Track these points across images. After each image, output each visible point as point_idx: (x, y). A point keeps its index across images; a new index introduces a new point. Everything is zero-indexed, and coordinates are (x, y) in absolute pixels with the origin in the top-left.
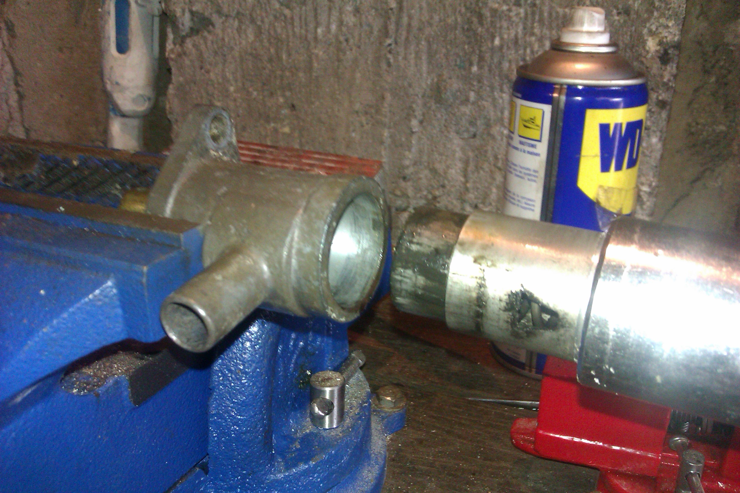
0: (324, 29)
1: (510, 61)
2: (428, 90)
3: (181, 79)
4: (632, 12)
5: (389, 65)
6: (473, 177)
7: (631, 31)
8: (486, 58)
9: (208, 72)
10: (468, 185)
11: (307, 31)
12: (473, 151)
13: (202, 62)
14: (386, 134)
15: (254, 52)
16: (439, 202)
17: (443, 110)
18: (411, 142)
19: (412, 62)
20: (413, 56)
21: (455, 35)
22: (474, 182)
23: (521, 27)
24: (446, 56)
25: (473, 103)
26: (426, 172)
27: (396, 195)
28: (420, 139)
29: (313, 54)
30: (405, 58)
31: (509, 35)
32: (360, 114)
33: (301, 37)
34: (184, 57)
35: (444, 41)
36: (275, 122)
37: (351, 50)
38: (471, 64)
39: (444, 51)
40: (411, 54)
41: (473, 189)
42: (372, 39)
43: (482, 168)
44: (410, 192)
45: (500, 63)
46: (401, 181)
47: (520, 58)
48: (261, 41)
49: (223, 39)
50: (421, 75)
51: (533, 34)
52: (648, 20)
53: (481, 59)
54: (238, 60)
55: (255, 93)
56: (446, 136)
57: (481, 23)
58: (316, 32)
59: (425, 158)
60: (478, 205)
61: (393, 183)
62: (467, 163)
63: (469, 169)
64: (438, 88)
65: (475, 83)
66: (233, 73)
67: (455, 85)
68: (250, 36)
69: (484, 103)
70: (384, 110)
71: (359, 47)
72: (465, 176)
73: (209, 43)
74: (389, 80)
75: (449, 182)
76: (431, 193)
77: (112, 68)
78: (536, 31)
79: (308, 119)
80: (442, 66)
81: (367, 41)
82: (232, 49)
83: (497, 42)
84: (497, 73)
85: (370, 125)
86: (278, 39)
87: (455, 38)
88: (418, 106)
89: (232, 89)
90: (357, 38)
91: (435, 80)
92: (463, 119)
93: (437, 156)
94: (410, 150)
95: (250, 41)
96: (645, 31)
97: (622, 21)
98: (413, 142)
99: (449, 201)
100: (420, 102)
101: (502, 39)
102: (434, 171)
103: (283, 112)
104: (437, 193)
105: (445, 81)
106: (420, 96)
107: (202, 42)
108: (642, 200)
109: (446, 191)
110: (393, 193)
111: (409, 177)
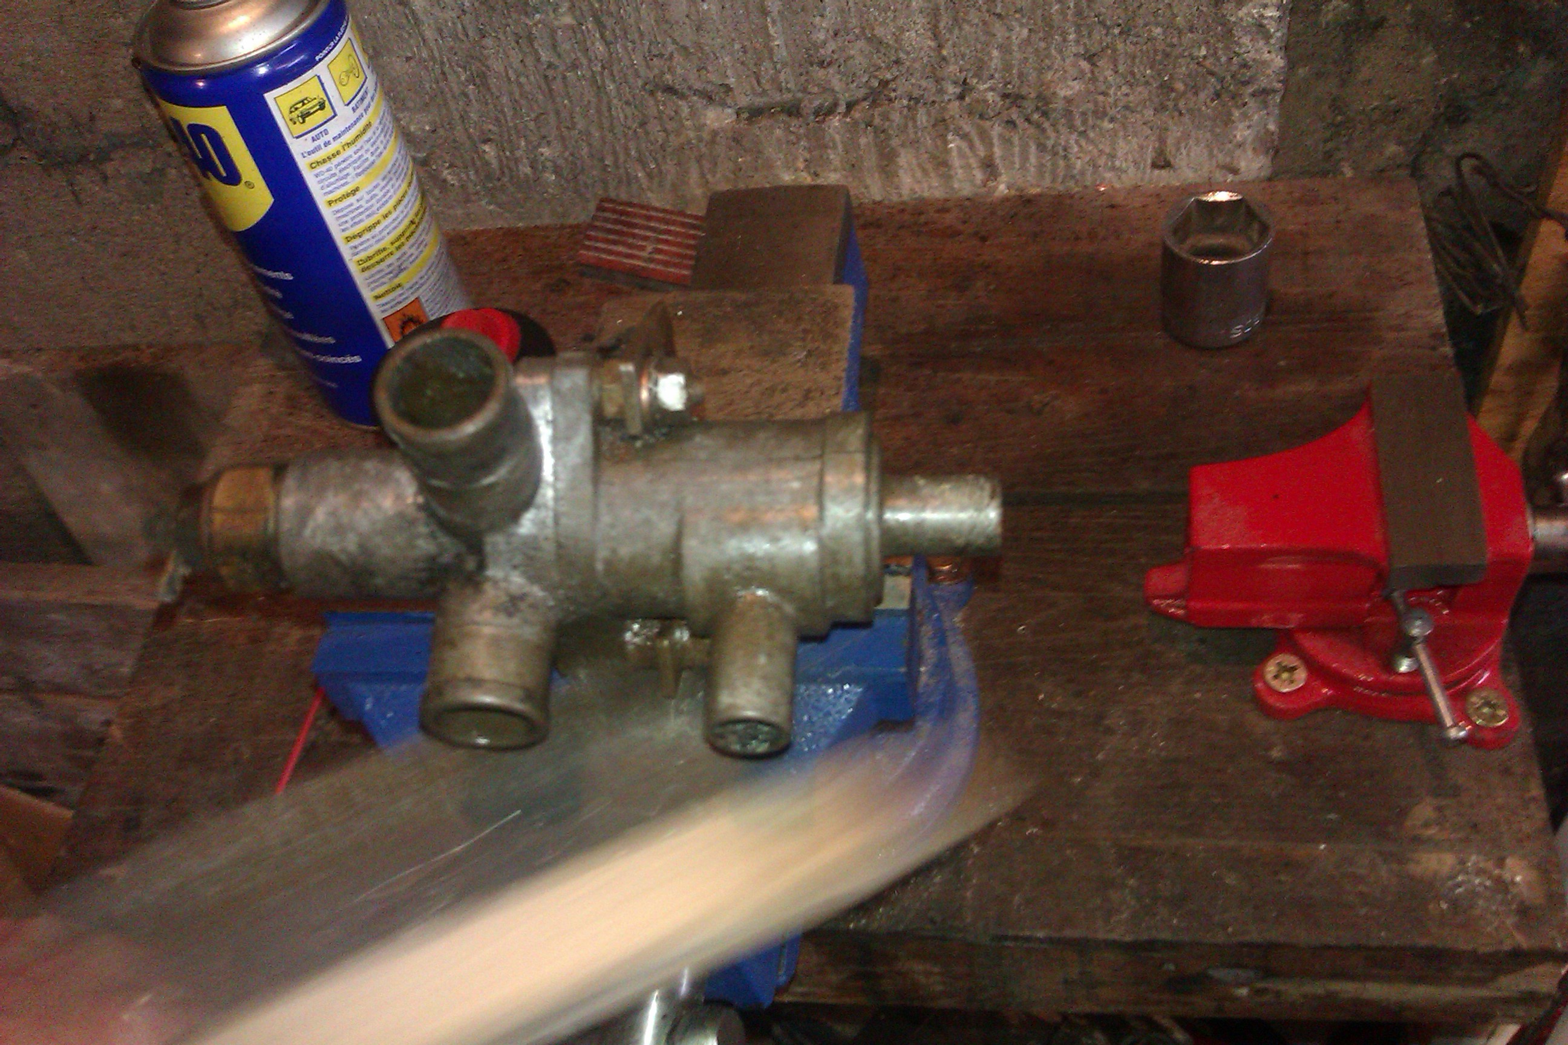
6: (951, 38)
62: (934, 15)
63: (942, 25)
72: (936, 36)
75: (908, 53)
76: (876, 77)
93: (876, 13)
94: (822, 14)
99: (913, 85)
102: (876, 42)
104: (889, 76)
108: (1268, 31)
109: (904, 71)
110: (805, 90)
111: (828, 59)
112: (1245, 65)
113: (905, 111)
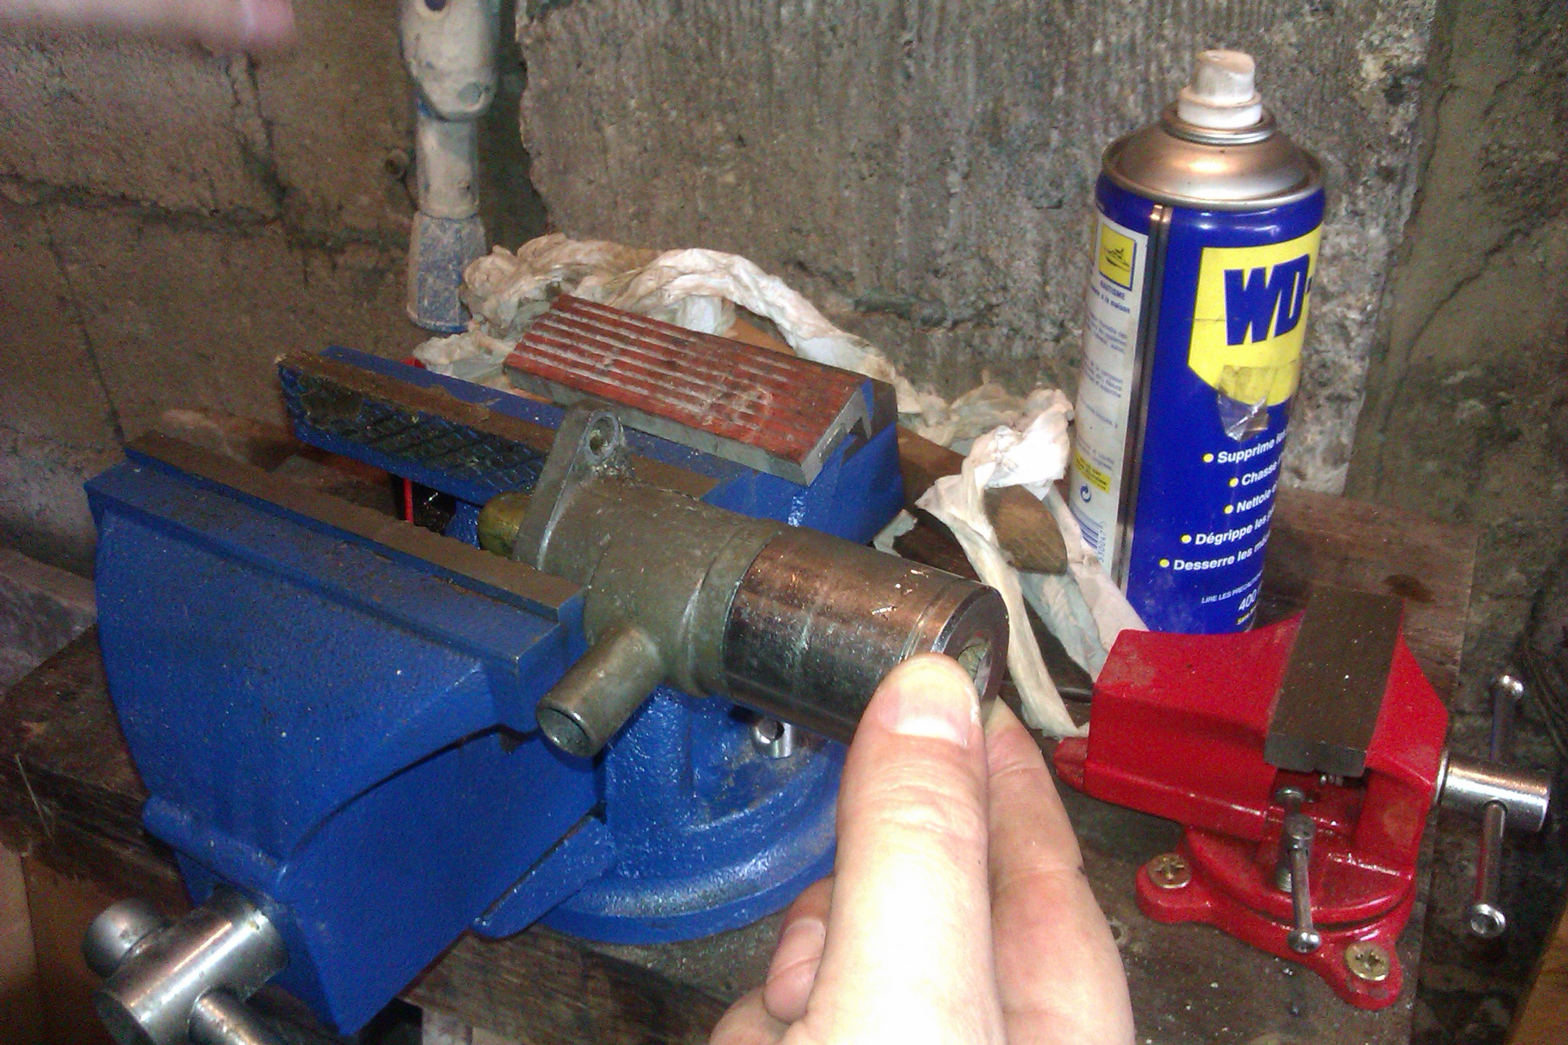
0: (793, 8)
1: (1122, 84)
2: (977, 122)
3: (544, 82)
4: (1337, 12)
5: (909, 77)
6: (1056, 276)
7: (1335, 43)
8: (1078, 76)
9: (591, 72)
10: (1048, 289)
11: (762, 11)
12: (1057, 230)
13: (578, 53)
14: (902, 196)
15: (670, 42)
16: (997, 316)
17: (1004, 158)
18: (947, 212)
19: (949, 73)
20: (950, 62)
21: (1025, 31)
22: (1058, 284)
23: (1141, 24)
24: (1010, 65)
25: (1055, 151)
26: (975, 263)
27: (921, 299)
28: (963, 207)
29: (773, 51)
30: (936, 66)
31: (1119, 37)
32: (859, 160)
33: (752, 20)
34: (547, 43)
35: (1006, 39)
36: (710, 165)
37: (841, 46)
38: (1053, 84)
39: (1005, 56)
40: (946, 60)
41: (1057, 295)
42: (878, 30)
43: (1071, 262)
44: (947, 296)
45: (1104, 85)
46: (931, 276)
47: (1138, 79)
48: (683, 24)
49: (615, 17)
50: (964, 95)
51: (1161, 38)
52: (1366, 25)
53: (1070, 76)
54: (643, 54)
55: (674, 113)
56: (1009, 203)
57: (1070, 13)
58: (778, 13)
59: (973, 239)
60: (1065, 323)
61: (917, 278)
62: (1046, 249)
63: (1050, 261)
64: (996, 121)
65: (1060, 116)
66: (634, 77)
67: (1024, 117)
68: (661, 12)
69: (1075, 151)
70: (899, 154)
71: (855, 43)
72: (1043, 272)
73: (591, 23)
74: (909, 103)
75: (1015, 282)
76: (983, 299)
77: (418, 38)
78: (1166, 32)
79: (768, 163)
80: (1001, 83)
81: (869, 33)
82: (631, 34)
83: (1098, 48)
84: (1098, 101)
85: (875, 178)
86: (713, 24)
87: (1025, 37)
88: (959, 149)
89: (633, 103)
90: (851, 26)
91: (991, 105)
92: (1040, 176)
93: (994, 236)
94: (945, 226)
95: (663, 21)
96: (1360, 45)
97: (1319, 25)
98: (951, 211)
99: (1015, 315)
100: (962, 142)
101: (1107, 43)
102: (987, 262)
103: (723, 148)
104: (994, 301)
105: (1006, 109)
106: (963, 133)
107: (578, 19)
108: (1348, 334)
109: (1008, 298)
110: (917, 295)
111: (943, 270)
112: (1324, 366)
113: (1003, 339)
